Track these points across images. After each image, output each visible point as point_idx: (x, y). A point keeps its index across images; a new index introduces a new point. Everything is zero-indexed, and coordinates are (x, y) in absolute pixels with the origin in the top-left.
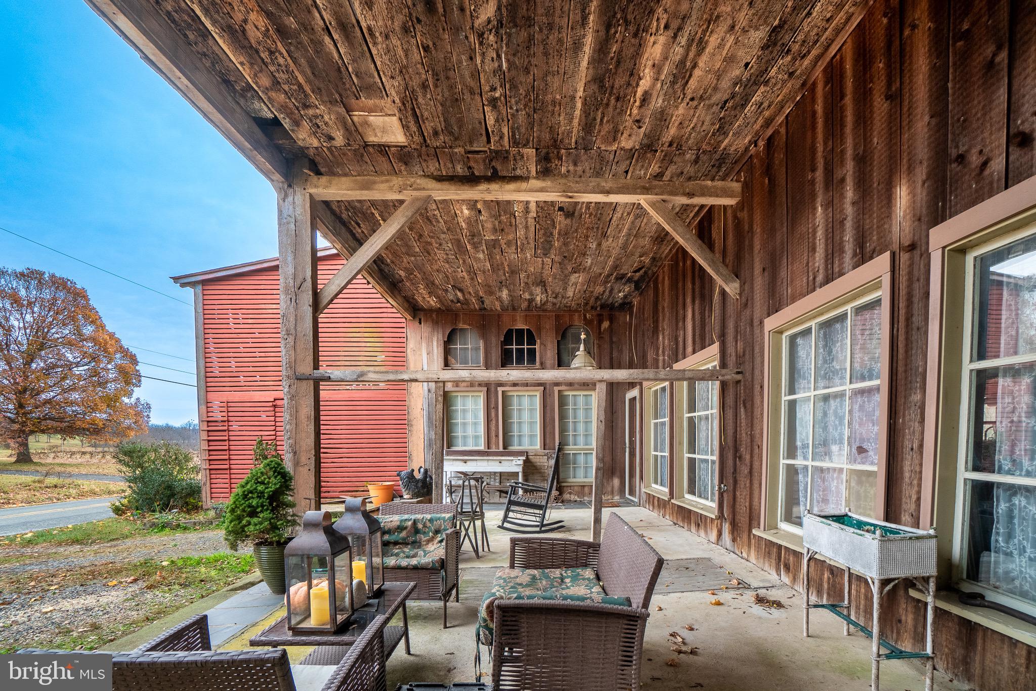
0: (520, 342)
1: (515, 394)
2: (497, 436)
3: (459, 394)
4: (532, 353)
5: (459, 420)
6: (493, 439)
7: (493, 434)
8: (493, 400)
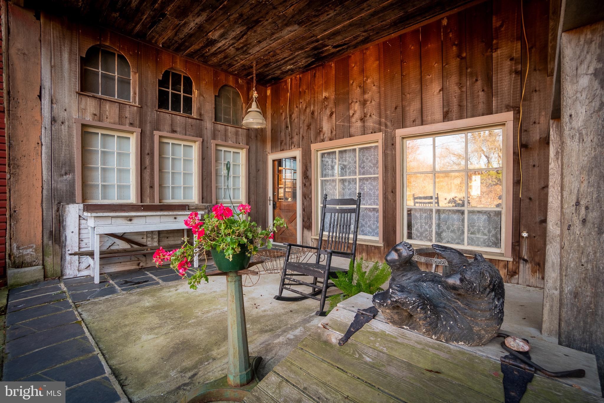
0: (176, 86)
1: (171, 141)
2: (152, 187)
3: (100, 132)
4: (188, 102)
5: (98, 162)
6: (148, 191)
7: (147, 185)
8: (148, 145)
